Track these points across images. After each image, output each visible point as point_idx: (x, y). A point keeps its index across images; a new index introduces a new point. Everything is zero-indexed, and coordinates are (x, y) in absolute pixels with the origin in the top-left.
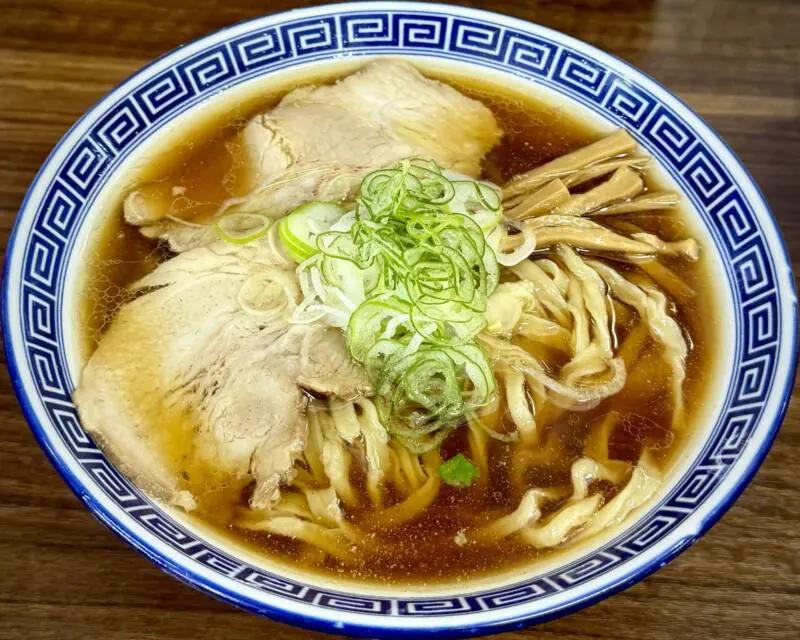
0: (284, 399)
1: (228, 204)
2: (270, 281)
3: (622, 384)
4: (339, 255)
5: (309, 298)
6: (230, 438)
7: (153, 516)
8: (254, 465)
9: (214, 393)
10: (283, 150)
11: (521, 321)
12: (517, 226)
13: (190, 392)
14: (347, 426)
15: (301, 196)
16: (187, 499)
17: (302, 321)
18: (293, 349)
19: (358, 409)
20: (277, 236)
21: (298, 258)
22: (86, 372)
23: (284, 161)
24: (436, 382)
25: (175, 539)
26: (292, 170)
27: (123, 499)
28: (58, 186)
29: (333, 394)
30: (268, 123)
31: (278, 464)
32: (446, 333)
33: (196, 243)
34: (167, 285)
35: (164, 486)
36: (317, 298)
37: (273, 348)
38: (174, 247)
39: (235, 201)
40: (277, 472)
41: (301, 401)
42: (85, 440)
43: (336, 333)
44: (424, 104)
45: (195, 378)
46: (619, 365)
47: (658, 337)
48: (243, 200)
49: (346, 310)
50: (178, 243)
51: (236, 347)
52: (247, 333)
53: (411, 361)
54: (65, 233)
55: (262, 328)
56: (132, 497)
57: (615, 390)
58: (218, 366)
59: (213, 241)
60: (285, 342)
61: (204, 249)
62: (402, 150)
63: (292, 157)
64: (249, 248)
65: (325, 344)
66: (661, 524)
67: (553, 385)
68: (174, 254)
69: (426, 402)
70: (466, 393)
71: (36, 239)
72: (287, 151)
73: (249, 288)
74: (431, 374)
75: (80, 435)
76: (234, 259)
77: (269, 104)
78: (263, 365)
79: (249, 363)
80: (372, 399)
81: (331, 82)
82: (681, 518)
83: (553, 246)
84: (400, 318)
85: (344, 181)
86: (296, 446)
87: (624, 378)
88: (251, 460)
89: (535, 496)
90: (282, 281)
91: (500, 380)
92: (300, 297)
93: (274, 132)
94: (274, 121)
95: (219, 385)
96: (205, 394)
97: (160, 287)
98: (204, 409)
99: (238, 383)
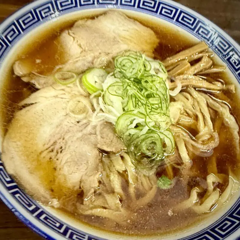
0: (92, 154)
1: (57, 67)
2: (79, 102)
3: (218, 142)
4: (116, 94)
5: (98, 110)
6: (70, 173)
8: (82, 184)
9: (61, 152)
10: (78, 45)
11: (180, 117)
12: (173, 79)
13: (50, 152)
14: (119, 166)
15: (87, 65)
16: (56, 203)
17: (95, 119)
18: (93, 131)
19: (122, 157)
20: (81, 82)
21: (90, 92)
23: (79, 50)
24: (152, 145)
25: (55, 226)
26: (83, 54)
27: (31, 209)
30: (71, 34)
32: (157, 126)
33: (46, 85)
34: (36, 103)
36: (101, 110)
37: (85, 132)
38: (37, 86)
39: (60, 66)
40: (93, 188)
41: (99, 155)
43: (109, 125)
44: (129, 28)
45: (52, 145)
46: (216, 135)
47: (227, 122)
50: (39, 84)
51: (68, 131)
52: (72, 125)
53: (143, 137)
55: (78, 122)
56: (34, 207)
58: (61, 140)
59: (54, 83)
60: (89, 129)
61: (51, 88)
62: (124, 47)
63: (82, 48)
64: (69, 87)
65: (105, 130)
68: (37, 89)
69: (149, 154)
70: (164, 149)
72: (80, 46)
73: (71, 105)
76: (63, 92)
77: (70, 26)
78: (82, 139)
79: (75, 138)
80: (127, 153)
81: (93, 18)
83: (187, 86)
86: (98, 176)
87: (218, 140)
88: (80, 182)
90: (85, 102)
92: (94, 110)
93: (74, 38)
94: (74, 33)
95: (63, 148)
96: (57, 153)
97: (32, 104)
98: (57, 159)
99: (72, 148)
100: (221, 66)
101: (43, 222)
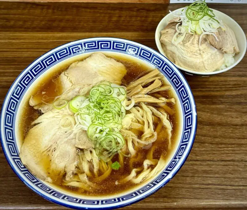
0: (72, 151)
1: (56, 98)
2: (67, 119)
3: (156, 139)
4: (84, 113)
5: (78, 123)
6: (59, 163)
7: (41, 185)
8: (66, 169)
9: (54, 151)
10: (70, 81)
11: (131, 124)
12: (130, 98)
13: (48, 151)
14: (88, 157)
15: (75, 94)
16: (49, 179)
17: (76, 130)
18: (74, 137)
19: (91, 152)
20: (69, 107)
21: (75, 112)
22: (22, 148)
23: (71, 85)
24: (110, 143)
25: (47, 190)
26: (73, 87)
27: (33, 181)
28: (11, 98)
29: (84, 149)
30: (66, 74)
31: (71, 169)
32: (112, 130)
33: (48, 110)
34: (41, 122)
35: (44, 177)
36: (80, 123)
37: (69, 138)
38: (43, 111)
39: (58, 97)
40: (71, 170)
41: (76, 151)
42: (23, 167)
43: (85, 132)
44: (106, 65)
45: (50, 147)
46: (156, 134)
47: (165, 125)
48: (60, 96)
49: (87, 126)
51: (60, 138)
52: (62, 134)
53: (103, 139)
54: (14, 111)
55: (66, 132)
56: (36, 180)
57: (154, 141)
58: (55, 144)
59: (53, 109)
60: (72, 136)
61: (50, 112)
62: (101, 78)
63: (72, 83)
64: (62, 110)
65: (82, 135)
66: (163, 175)
67: (139, 141)
68: (43, 114)
69: (108, 148)
70: (118, 145)
71: (7, 114)
72: (71, 82)
73: (62, 122)
74: (109, 141)
75: (22, 165)
76: (58, 114)
77: (66, 68)
78: (67, 142)
79: (63, 142)
80: (94, 149)
81: (82, 60)
82: (168, 174)
83: (139, 103)
84: (100, 128)
85: (86, 89)
86: (76, 163)
87: (157, 137)
88: (65, 168)
89: (135, 171)
90: (71, 119)
91: (126, 141)
92: (75, 123)
93: (67, 77)
94: (67, 73)
95: (56, 148)
96: (52, 151)
97: (39, 123)
98: (52, 155)
99: (61, 148)
100: (168, 85)
101: (40, 188)
